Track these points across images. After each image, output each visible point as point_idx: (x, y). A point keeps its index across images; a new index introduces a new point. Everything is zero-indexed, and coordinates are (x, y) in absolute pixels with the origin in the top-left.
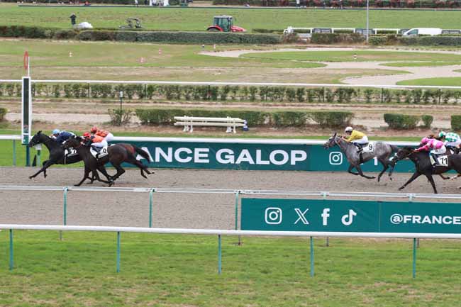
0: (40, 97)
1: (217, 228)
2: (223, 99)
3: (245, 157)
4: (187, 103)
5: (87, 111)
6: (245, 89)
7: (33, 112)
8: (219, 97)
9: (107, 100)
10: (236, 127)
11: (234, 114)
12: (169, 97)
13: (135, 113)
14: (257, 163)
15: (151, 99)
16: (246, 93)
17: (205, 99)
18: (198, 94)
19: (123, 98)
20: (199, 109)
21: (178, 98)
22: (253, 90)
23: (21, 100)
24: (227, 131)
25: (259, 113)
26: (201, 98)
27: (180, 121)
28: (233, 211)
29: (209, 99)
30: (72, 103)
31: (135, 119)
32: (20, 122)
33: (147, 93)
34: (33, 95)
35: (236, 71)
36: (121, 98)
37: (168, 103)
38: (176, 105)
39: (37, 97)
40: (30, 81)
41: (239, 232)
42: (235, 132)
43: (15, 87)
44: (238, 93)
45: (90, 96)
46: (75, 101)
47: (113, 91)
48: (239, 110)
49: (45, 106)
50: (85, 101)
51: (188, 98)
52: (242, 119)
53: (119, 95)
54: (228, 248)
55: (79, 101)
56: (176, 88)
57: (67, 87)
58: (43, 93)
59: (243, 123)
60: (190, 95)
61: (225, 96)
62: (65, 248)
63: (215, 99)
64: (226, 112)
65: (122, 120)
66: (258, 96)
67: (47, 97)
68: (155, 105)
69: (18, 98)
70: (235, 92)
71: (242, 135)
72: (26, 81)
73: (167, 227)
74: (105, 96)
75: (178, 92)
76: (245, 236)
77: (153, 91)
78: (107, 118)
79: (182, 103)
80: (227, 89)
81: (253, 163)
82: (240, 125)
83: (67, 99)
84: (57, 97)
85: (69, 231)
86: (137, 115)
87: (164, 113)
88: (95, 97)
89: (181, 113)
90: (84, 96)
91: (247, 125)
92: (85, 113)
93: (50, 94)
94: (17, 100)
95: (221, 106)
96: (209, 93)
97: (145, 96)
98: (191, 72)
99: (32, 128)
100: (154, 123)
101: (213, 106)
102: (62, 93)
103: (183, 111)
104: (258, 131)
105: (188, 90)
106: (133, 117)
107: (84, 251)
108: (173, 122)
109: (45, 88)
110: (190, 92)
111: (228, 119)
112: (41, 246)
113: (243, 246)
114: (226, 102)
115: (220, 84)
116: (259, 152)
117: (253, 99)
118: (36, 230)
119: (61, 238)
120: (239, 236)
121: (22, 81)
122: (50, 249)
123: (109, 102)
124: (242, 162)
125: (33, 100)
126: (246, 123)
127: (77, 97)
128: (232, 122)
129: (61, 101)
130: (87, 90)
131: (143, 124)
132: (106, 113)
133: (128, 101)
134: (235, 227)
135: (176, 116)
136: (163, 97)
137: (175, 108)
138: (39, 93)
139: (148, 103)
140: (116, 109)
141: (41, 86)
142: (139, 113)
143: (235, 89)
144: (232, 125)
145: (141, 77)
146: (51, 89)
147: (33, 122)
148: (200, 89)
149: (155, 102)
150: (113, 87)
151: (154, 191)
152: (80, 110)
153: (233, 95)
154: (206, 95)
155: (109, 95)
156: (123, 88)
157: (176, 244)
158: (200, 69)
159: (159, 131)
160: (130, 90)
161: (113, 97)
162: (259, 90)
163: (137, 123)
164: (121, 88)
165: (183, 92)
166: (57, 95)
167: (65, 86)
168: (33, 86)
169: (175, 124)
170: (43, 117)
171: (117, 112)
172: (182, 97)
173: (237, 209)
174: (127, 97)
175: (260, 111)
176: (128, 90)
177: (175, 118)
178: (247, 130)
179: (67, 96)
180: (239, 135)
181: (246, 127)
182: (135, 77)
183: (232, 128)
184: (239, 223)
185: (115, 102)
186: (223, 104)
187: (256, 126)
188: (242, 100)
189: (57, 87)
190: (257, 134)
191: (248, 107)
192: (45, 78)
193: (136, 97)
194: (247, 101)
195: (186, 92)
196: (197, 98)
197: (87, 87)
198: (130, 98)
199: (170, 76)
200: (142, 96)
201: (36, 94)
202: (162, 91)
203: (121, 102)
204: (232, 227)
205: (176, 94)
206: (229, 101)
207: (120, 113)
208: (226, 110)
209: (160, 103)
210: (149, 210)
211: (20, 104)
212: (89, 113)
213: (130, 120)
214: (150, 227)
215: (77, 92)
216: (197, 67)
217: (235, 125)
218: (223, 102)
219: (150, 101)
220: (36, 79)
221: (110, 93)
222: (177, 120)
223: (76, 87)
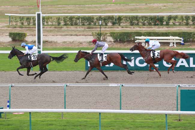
0: (48, 25)
1: (165, 110)
2: (167, 24)
3: (182, 62)
4: (143, 28)
5: (78, 34)
6: (182, 17)
7: (44, 35)
8: (165, 23)
9: (91, 26)
10: (176, 43)
11: (174, 34)
12: (132, 24)
13: (109, 35)
14: (191, 66)
15: (119, 25)
16: (183, 20)
17: (155, 25)
18: (151, 21)
19: (102, 25)
20: (151, 31)
21: (138, 24)
22: (187, 18)
23: (35, 28)
24: (170, 46)
25: (191, 33)
26: (153, 24)
27: (139, 39)
28: (175, 98)
29: (158, 25)
30: (68, 29)
31: (110, 39)
32: (35, 42)
33: (117, 22)
34: (43, 24)
35: (176, 6)
36: (100, 25)
37: (131, 28)
38: (136, 29)
39: (46, 25)
40: (41, 15)
41: (179, 112)
42: (175, 46)
43: (32, 19)
44: (177, 20)
45: (80, 24)
46: (71, 28)
47: (95, 20)
48: (178, 31)
49: (51, 31)
50: (77, 28)
51: (144, 24)
52: (180, 37)
53: (99, 23)
54: (172, 123)
55: (73, 28)
56: (136, 18)
57: (65, 18)
58: (50, 23)
59: (181, 40)
60: (146, 22)
61: (168, 23)
62: (65, 124)
63: (162, 25)
64: (169, 33)
65: (101, 39)
66: (190, 22)
67: (52, 25)
68: (122, 29)
69: (34, 26)
70: (175, 20)
71: (180, 48)
72: (39, 15)
73: (131, 109)
74: (90, 24)
75: (138, 20)
76: (184, 115)
77: (121, 20)
78: (91, 39)
79: (140, 28)
80: (170, 18)
81: (188, 66)
82: (179, 41)
83: (65, 27)
84: (59, 25)
85: (68, 113)
86: (111, 36)
87: (128, 35)
88: (83, 25)
89: (140, 34)
90: (76, 24)
91: (183, 41)
92: (77, 35)
93: (54, 23)
94: (33, 28)
95: (166, 29)
96: (158, 21)
97: (116, 23)
98: (145, 7)
99: (43, 46)
100: (122, 41)
101: (161, 29)
102: (62, 23)
103: (141, 33)
104: (190, 45)
105: (144, 19)
106: (108, 37)
107: (77, 126)
108: (135, 40)
109: (51, 20)
110: (145, 20)
111: (171, 37)
112: (50, 123)
113: (183, 122)
114: (169, 26)
115: (165, 14)
116: (191, 59)
117: (187, 24)
118: (46, 113)
119: (62, 118)
120: (179, 115)
121: (36, 15)
122: (55, 125)
123: (93, 28)
124: (180, 66)
125: (43, 28)
126: (183, 40)
127: (72, 25)
128: (173, 40)
129: (62, 27)
130: (78, 20)
131: (115, 42)
132: (91, 35)
133: (105, 27)
134: (176, 109)
135: (136, 36)
136: (128, 24)
137: (135, 31)
138: (47, 22)
139: (118, 28)
140: (98, 32)
141: (48, 18)
142: (112, 34)
143: (175, 18)
144: (173, 41)
145: (113, 11)
146: (55, 20)
147: (43, 42)
148: (152, 18)
149: (122, 27)
150: (95, 18)
151: (122, 85)
152: (74, 33)
153: (174, 21)
154: (156, 22)
155: (92, 23)
156: (102, 18)
157: (138, 121)
158: (152, 5)
159: (125, 46)
160: (106, 20)
161: (95, 24)
162: (191, 18)
163: (111, 41)
164: (100, 18)
165: (141, 20)
166: (59, 24)
167: (64, 18)
168: (43, 18)
169: (136, 42)
170: (50, 38)
171: (98, 34)
172: (140, 24)
173: (177, 97)
174: (104, 24)
175: (192, 31)
176: (105, 20)
177: (136, 37)
178: (183, 44)
179: (65, 25)
180: (178, 48)
181: (183, 43)
182: (109, 11)
183: (174, 43)
184: (179, 106)
185: (96, 28)
186: (167, 28)
187: (190, 41)
188: (180, 25)
189: (59, 19)
190: (191, 47)
191: (184, 29)
192: (51, 13)
193: (110, 24)
194: (183, 25)
195: (142, 20)
196: (150, 24)
197: (78, 18)
198: (106, 25)
199: (132, 10)
200: (114, 24)
201: (45, 24)
202: (127, 20)
203: (100, 28)
204: (174, 109)
205: (136, 22)
206: (171, 25)
207: (100, 35)
208: (169, 31)
209: (126, 28)
210: (119, 98)
211: (35, 30)
212: (80, 35)
213: (106, 40)
214: (120, 109)
215: (71, 21)
216: (150, 3)
217: (175, 41)
218: (167, 26)
219: (119, 27)
220: (45, 14)
221: (93, 22)
222: (137, 39)
223: (71, 18)
